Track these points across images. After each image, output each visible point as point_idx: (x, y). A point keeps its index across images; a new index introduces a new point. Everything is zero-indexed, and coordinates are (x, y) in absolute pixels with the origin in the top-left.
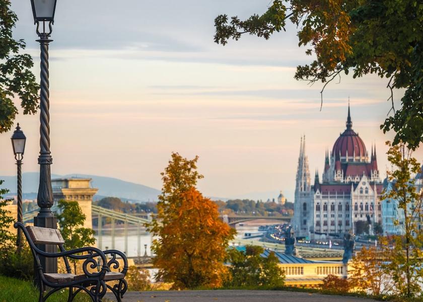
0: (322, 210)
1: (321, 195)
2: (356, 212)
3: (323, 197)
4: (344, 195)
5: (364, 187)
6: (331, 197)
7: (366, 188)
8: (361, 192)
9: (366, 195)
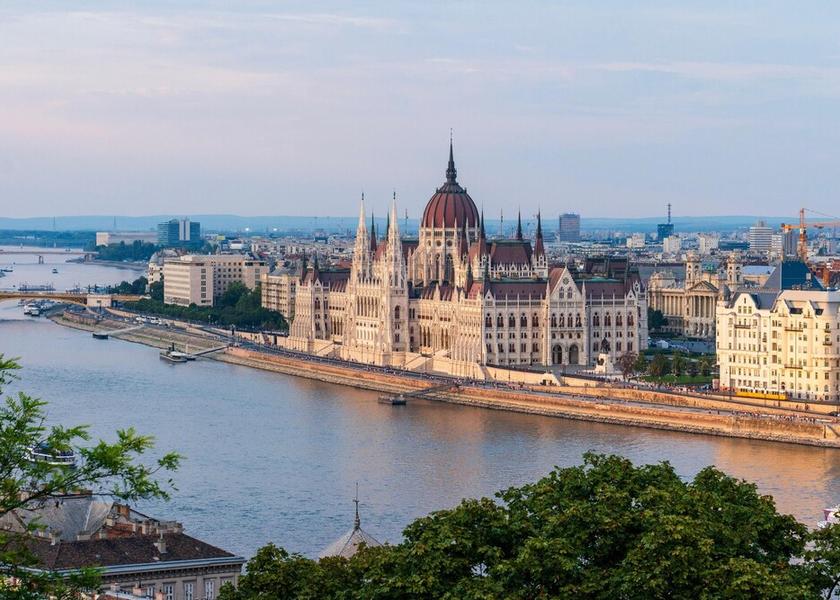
0: (494, 326)
1: (494, 301)
2: (554, 329)
3: (497, 304)
4: (530, 301)
5: (566, 287)
6: (509, 304)
7: (570, 289)
8: (561, 296)
9: (570, 300)
